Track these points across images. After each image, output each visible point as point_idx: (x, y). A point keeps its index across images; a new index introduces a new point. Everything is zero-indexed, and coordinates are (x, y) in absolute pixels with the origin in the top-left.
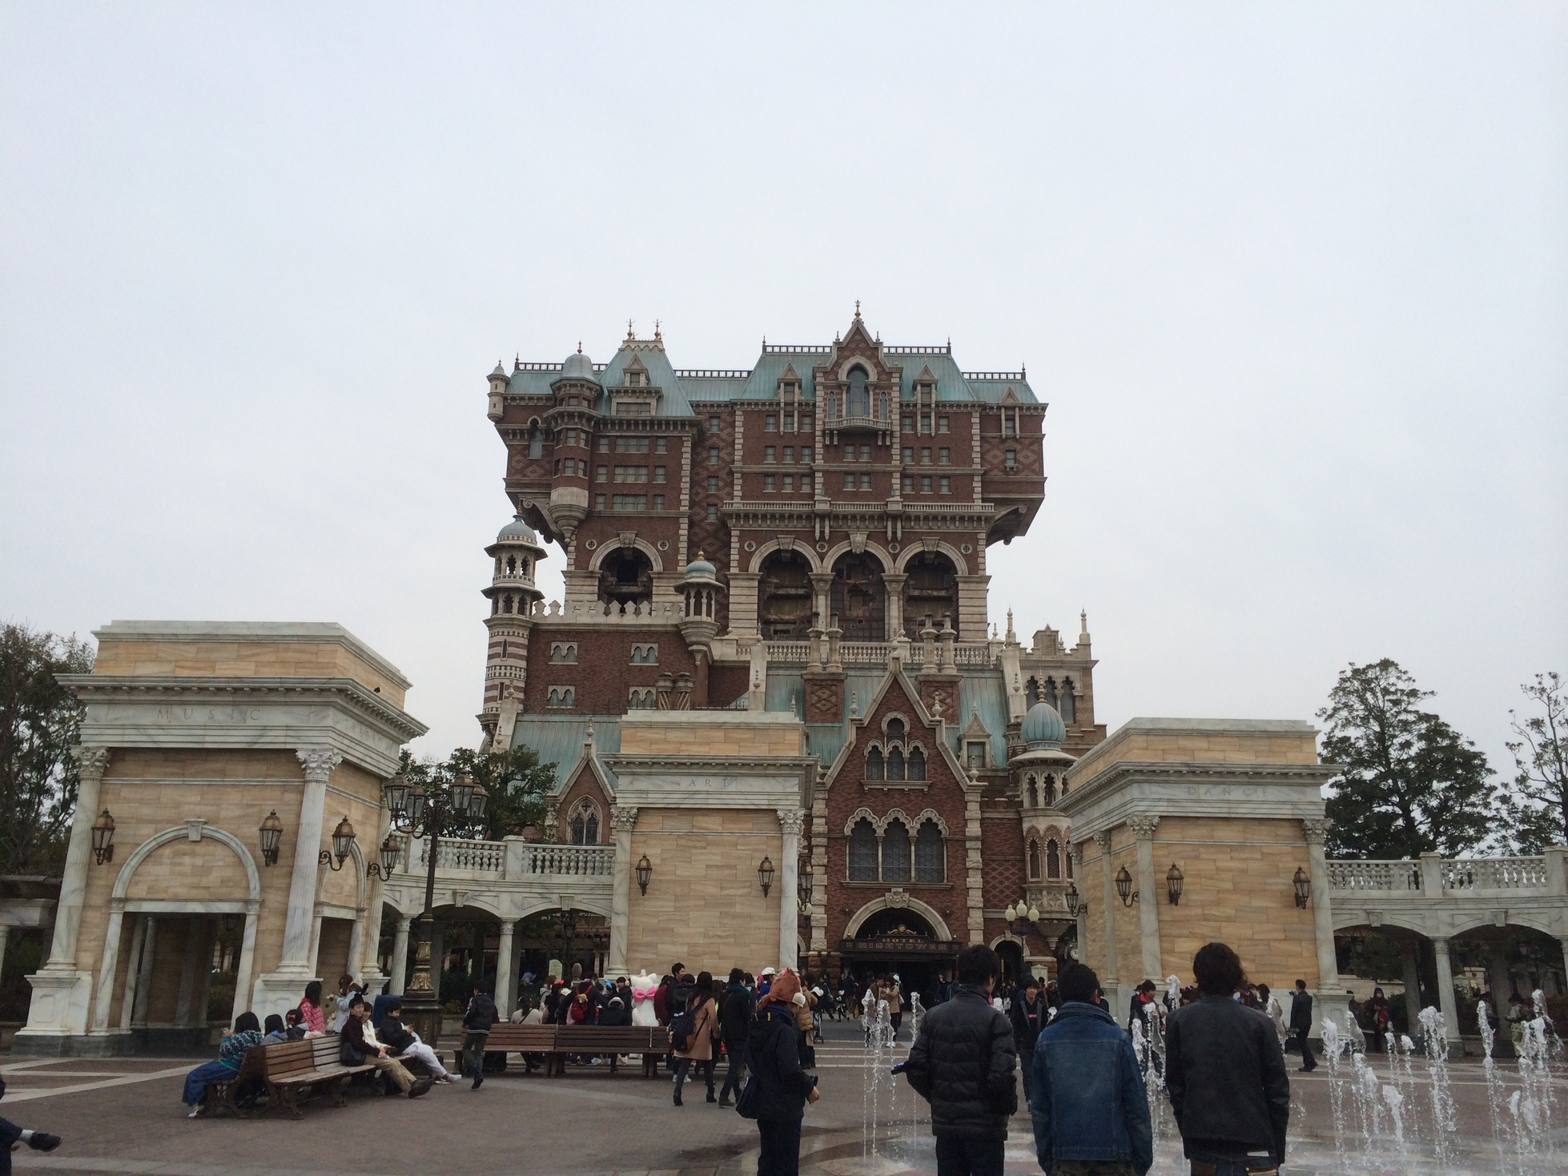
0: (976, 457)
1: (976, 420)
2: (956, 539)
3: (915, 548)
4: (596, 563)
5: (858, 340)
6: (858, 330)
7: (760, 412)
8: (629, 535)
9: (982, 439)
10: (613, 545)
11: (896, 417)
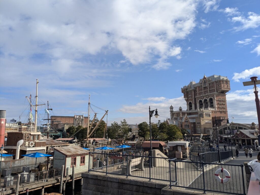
0: (215, 87)
1: (215, 83)
2: (212, 96)
3: (209, 98)
4: (188, 104)
5: (205, 78)
6: (204, 77)
7: (199, 87)
8: (190, 101)
9: (216, 85)
10: (189, 102)
11: (208, 85)
